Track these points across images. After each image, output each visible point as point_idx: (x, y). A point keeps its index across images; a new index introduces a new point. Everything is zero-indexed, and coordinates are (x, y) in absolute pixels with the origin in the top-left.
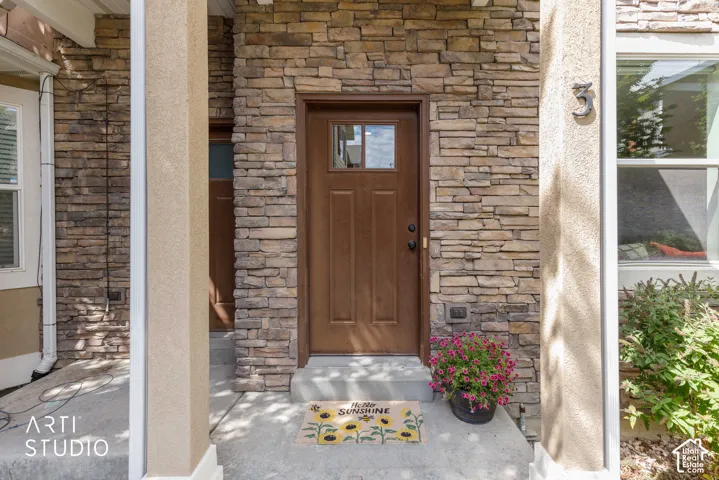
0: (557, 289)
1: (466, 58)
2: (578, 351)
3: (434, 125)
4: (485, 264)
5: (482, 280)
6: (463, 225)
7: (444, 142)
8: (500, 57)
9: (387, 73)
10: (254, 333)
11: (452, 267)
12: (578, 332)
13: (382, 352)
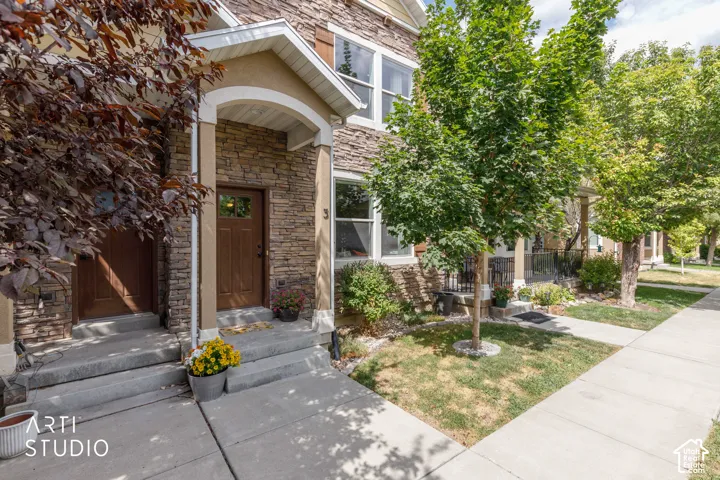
0: (320, 263)
1: (285, 172)
2: (324, 278)
3: (272, 200)
4: (291, 262)
5: (291, 268)
6: (284, 245)
7: (276, 208)
8: (298, 174)
9: (250, 175)
10: (181, 302)
11: (279, 263)
12: (325, 276)
13: (246, 306)
